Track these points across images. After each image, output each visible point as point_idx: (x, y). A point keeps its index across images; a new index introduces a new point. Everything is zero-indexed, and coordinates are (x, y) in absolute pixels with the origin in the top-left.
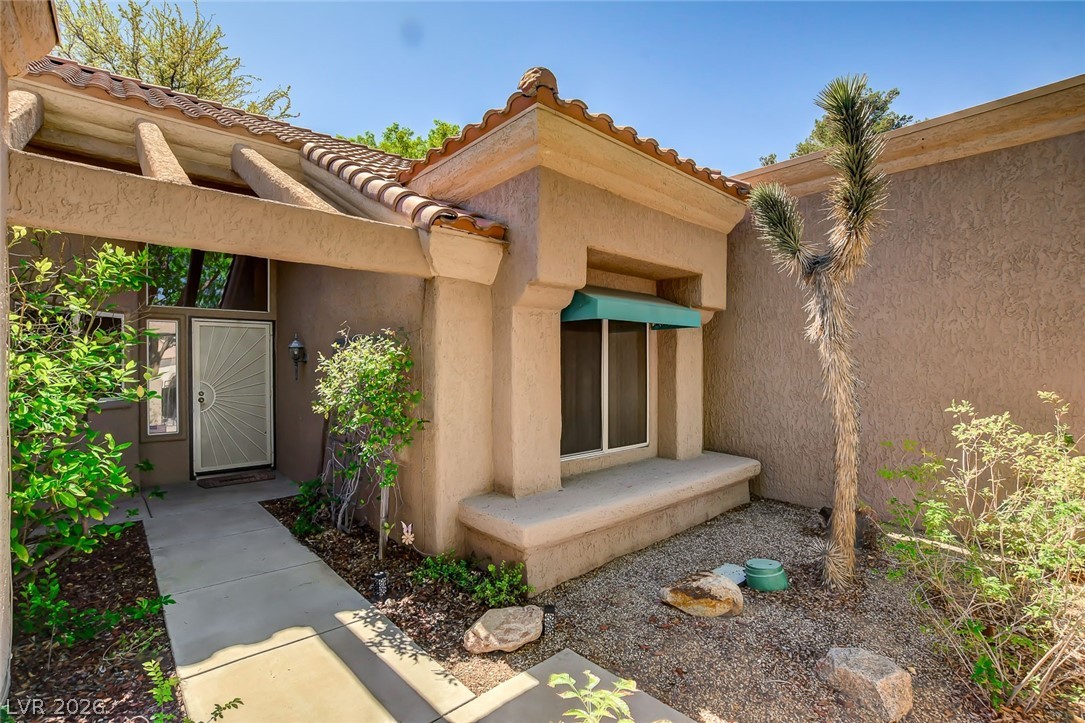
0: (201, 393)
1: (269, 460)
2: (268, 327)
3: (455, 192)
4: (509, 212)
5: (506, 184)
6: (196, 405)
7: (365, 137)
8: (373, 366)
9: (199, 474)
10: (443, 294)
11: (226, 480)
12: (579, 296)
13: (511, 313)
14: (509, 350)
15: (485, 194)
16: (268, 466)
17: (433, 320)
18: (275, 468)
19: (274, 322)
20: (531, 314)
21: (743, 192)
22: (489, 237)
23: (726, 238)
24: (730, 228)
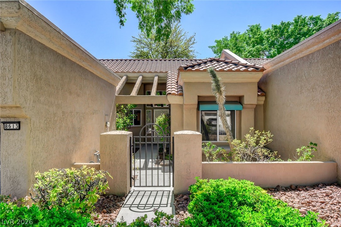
2: (168, 110)
10: (172, 107)
14: (183, 117)
20: (188, 110)
21: (259, 70)
22: (180, 95)
23: (257, 83)
24: (258, 80)
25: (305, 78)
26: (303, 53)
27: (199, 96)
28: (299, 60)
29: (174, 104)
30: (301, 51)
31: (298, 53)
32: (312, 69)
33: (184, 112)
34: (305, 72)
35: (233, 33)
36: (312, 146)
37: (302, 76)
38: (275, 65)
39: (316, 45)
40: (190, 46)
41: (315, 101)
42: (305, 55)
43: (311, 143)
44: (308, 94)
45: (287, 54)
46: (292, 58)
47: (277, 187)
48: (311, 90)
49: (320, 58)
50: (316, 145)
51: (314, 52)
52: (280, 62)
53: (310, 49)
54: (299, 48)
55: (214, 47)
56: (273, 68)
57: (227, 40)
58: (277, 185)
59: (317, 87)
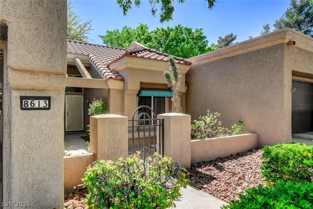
0: (67, 113)
1: (82, 129)
2: (82, 96)
3: (117, 70)
4: (124, 75)
5: (124, 69)
6: (66, 115)
7: (116, 30)
8: (98, 106)
9: (67, 132)
10: (111, 92)
11: (72, 134)
12: (140, 92)
13: (124, 96)
14: (124, 103)
15: (121, 71)
16: (82, 131)
17: (110, 97)
18: (84, 131)
19: (84, 95)
20: (129, 95)
21: (188, 63)
22: (121, 80)
23: (185, 75)
24: (186, 72)
25: (229, 73)
26: (229, 54)
27: (141, 83)
28: (224, 60)
29: (113, 89)
30: (227, 53)
31: (225, 54)
32: (236, 67)
33: (126, 97)
34: (230, 69)
35: (126, 27)
36: (240, 123)
37: (227, 72)
38: (200, 61)
39: (241, 50)
40: (86, 32)
41: (239, 91)
42: (230, 56)
43: (240, 121)
44: (233, 86)
45: (214, 53)
46: (218, 57)
47: (231, 155)
48: (235, 83)
49: (243, 60)
50: (242, 122)
51: (239, 55)
52: (206, 59)
53: (235, 53)
54: (227, 50)
55: (104, 37)
56: (197, 63)
57: (118, 32)
58: (230, 154)
59: (241, 81)
